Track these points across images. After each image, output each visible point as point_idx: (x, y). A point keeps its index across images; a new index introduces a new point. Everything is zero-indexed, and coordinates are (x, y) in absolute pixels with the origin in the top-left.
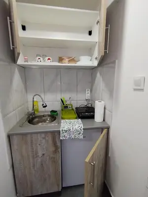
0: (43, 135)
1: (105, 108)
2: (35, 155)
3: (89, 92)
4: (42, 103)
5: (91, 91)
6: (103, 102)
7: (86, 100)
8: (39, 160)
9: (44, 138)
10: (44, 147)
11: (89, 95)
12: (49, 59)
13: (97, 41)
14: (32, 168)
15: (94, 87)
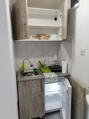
0: (35, 81)
1: (67, 65)
2: (31, 94)
3: (56, 56)
4: (30, 64)
5: (57, 55)
6: (66, 62)
7: (55, 61)
8: (33, 96)
9: (36, 83)
10: (36, 88)
11: (56, 58)
12: (33, 37)
13: (61, 26)
14: (29, 101)
15: (59, 53)
